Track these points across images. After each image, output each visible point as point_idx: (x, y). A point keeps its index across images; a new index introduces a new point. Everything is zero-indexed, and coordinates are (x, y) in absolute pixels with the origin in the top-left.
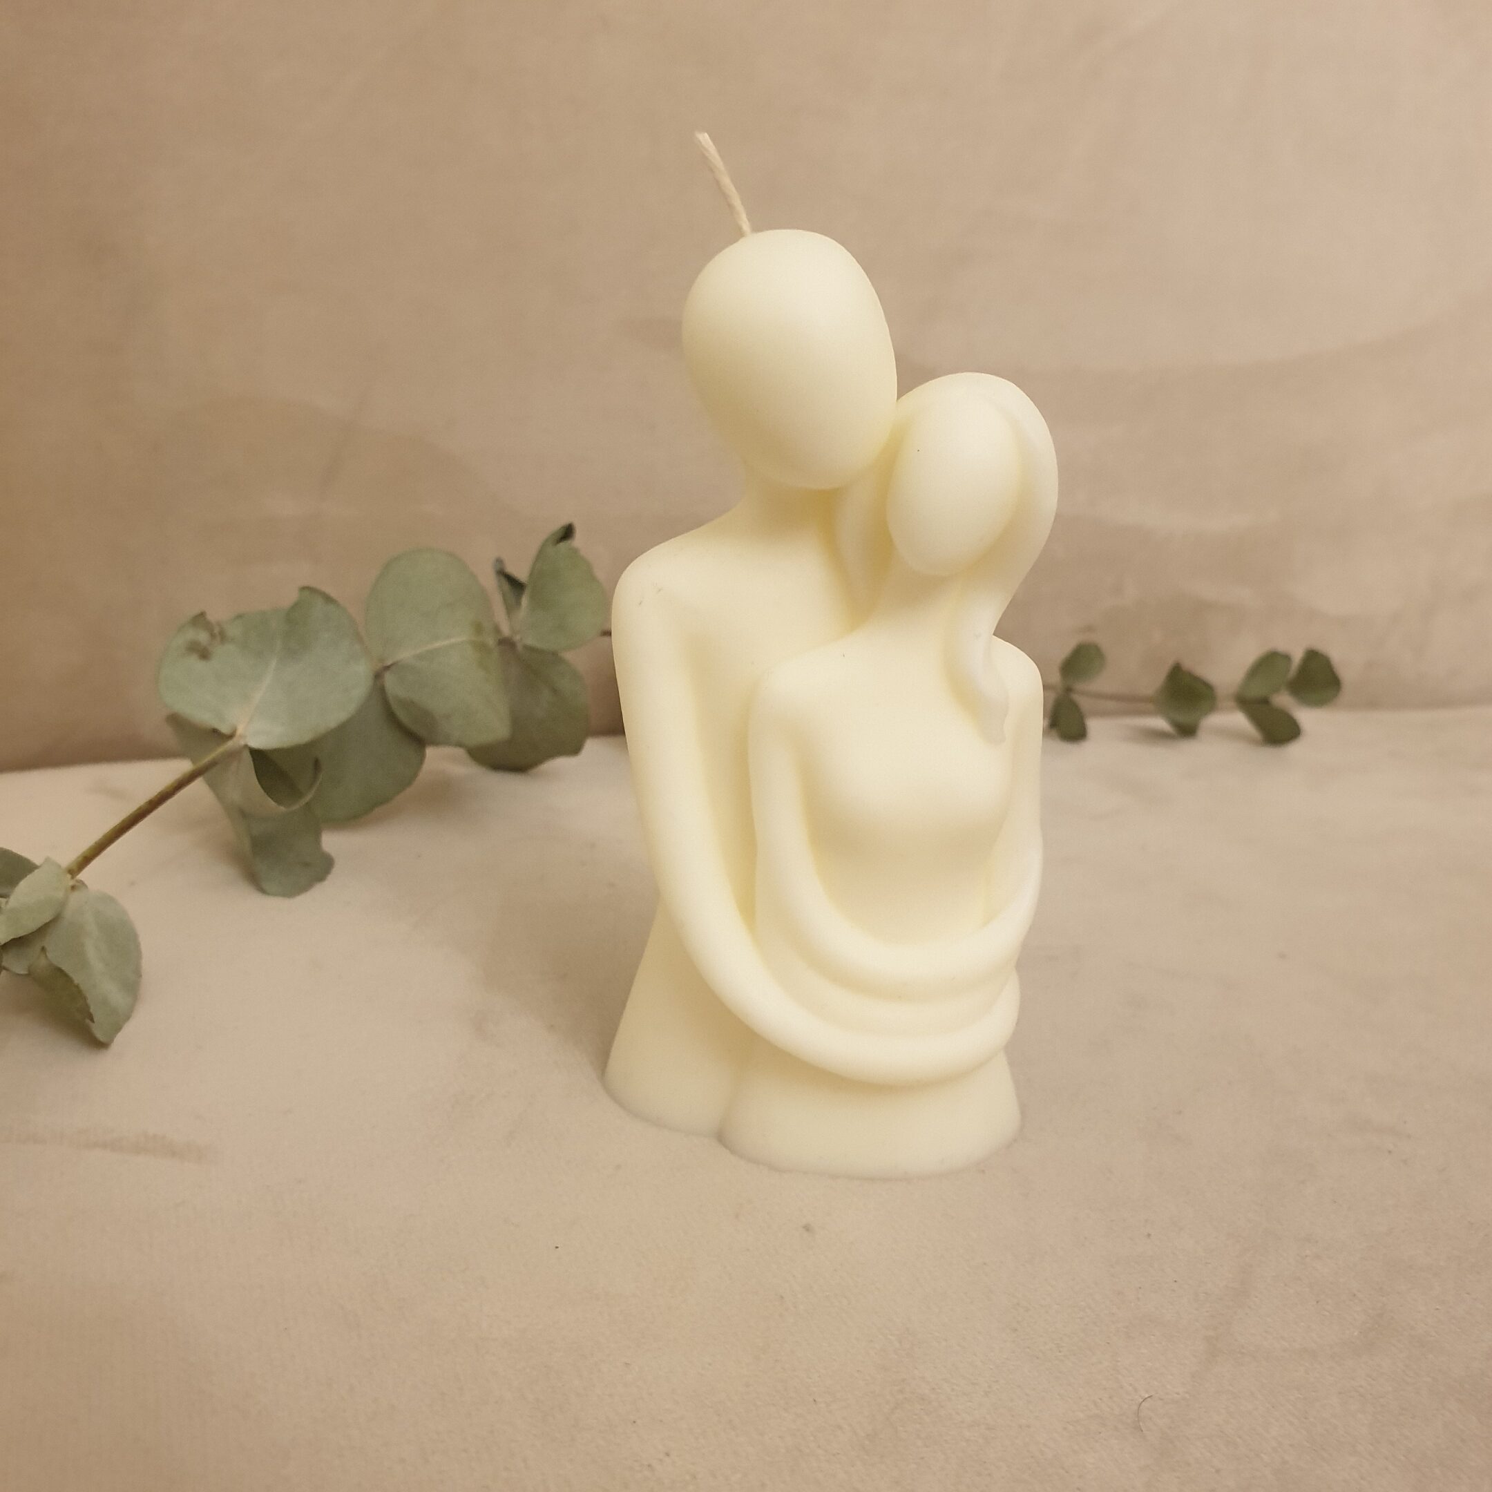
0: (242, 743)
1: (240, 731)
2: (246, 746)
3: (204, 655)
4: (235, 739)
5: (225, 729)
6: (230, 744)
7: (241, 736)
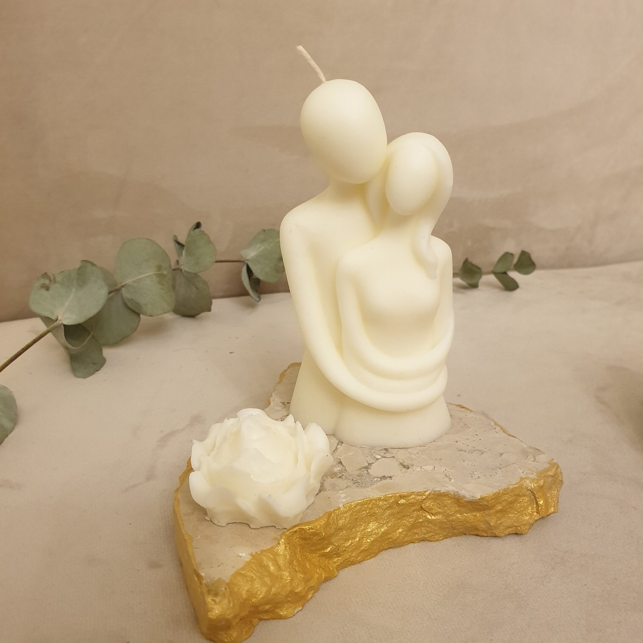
0: (60, 323)
1: (59, 318)
2: (62, 324)
3: (47, 289)
4: (58, 321)
5: (54, 318)
6: (56, 324)
7: (60, 320)
